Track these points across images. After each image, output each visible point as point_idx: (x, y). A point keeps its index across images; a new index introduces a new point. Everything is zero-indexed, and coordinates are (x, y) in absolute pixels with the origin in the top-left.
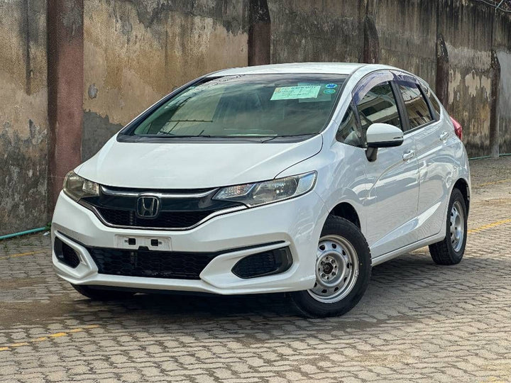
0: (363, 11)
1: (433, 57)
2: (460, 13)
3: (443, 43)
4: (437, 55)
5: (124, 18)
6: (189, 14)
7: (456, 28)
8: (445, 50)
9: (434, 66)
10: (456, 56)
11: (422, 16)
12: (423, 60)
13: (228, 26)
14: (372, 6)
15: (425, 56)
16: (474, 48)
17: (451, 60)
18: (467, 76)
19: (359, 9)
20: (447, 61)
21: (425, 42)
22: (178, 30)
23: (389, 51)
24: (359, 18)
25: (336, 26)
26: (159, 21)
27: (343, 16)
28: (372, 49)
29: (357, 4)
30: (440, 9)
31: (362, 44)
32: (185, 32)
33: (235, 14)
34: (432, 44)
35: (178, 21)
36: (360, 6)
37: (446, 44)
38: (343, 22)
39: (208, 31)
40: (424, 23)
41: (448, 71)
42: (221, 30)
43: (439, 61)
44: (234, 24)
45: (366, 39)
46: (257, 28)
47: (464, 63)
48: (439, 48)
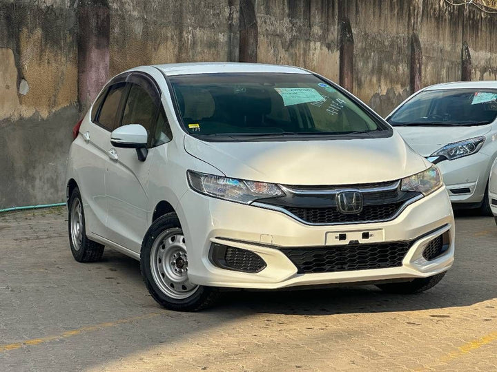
0: (411, 28)
1: (459, 61)
2: (480, 24)
3: (467, 49)
4: (462, 58)
5: (275, 47)
6: (308, 41)
7: (477, 36)
8: (469, 55)
9: (460, 67)
10: (477, 58)
11: (452, 29)
12: (452, 63)
13: (329, 47)
14: (417, 24)
15: (454, 60)
16: (490, 51)
17: (473, 61)
18: (485, 75)
19: (408, 28)
20: (470, 63)
21: (454, 48)
22: (302, 52)
23: (428, 57)
24: (408, 33)
25: (393, 41)
26: (292, 47)
27: (398, 33)
28: (417, 57)
29: (406, 24)
30: (465, 22)
31: (410, 53)
32: (306, 52)
33: (333, 38)
34: (459, 50)
35: (302, 45)
36: (408, 25)
37: (469, 49)
38: (397, 38)
39: (318, 52)
40: (453, 34)
41: (471, 71)
42: (325, 49)
43: (464, 63)
44: (332, 45)
45: (413, 50)
46: (346, 47)
47: (483, 63)
48: (464, 53)
